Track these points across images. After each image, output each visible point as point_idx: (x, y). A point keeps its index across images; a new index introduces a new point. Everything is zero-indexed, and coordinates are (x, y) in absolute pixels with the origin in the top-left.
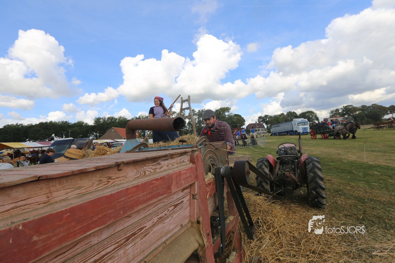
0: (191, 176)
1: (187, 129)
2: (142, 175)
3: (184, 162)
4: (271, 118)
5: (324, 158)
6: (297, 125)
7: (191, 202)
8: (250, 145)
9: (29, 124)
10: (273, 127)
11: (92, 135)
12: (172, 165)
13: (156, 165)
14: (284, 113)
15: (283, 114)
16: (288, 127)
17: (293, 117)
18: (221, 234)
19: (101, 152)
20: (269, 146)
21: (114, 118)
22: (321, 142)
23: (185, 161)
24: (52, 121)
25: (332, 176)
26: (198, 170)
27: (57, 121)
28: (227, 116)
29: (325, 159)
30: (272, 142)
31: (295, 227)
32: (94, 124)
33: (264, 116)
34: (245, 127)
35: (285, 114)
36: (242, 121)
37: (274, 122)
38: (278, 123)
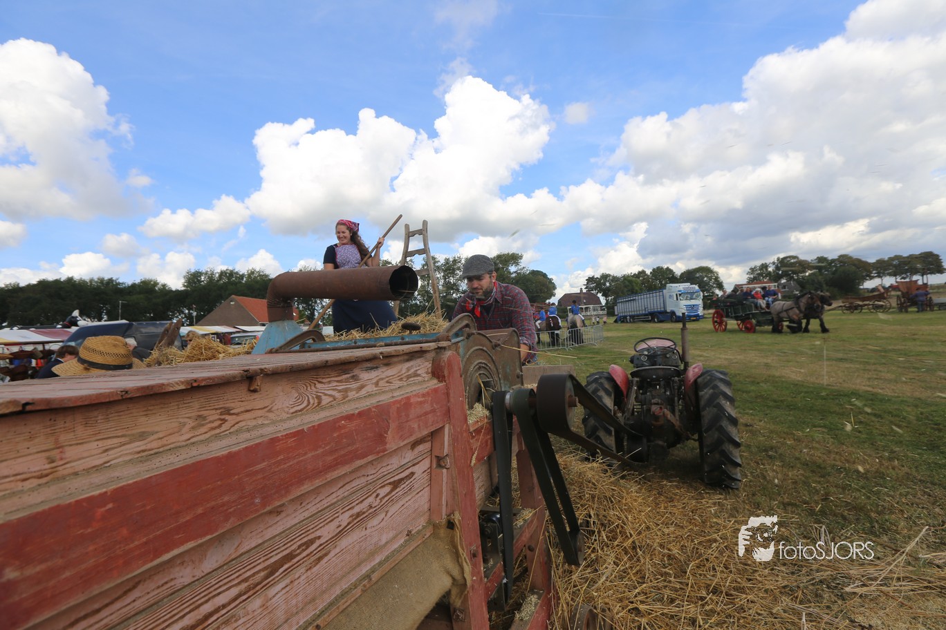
0: (433, 411)
1: (418, 303)
2: (311, 405)
3: (416, 375)
4: (616, 281)
5: (735, 375)
6: (675, 299)
7: (433, 474)
9: (10, 284)
10: (619, 303)
11: (180, 315)
12: (388, 382)
13: (347, 381)
14: (645, 270)
15: (643, 272)
16: (655, 304)
17: (665, 279)
18: (503, 552)
19: (202, 353)
20: (611, 346)
21: (237, 273)
22: (729, 338)
23: (419, 372)
24: (72, 277)
25: (754, 415)
26: (451, 395)
27: (87, 278)
28: (514, 275)
29: (739, 377)
30: (618, 337)
31: (674, 533)
32: (184, 286)
33: (599, 277)
34: (554, 300)
35: (648, 272)
36: (547, 288)
37: (623, 292)
38: (632, 292)
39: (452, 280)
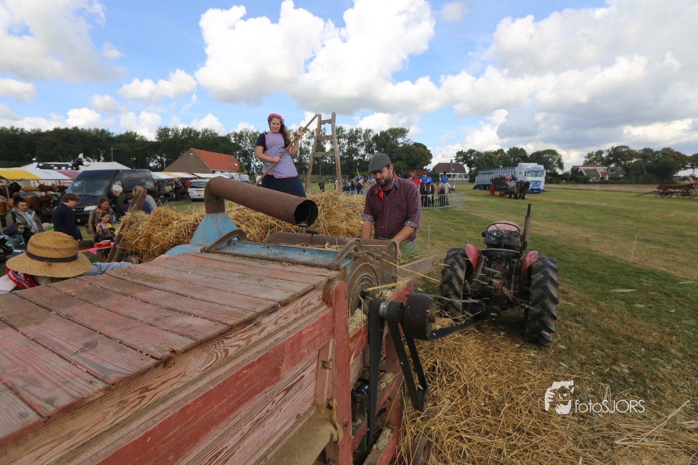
1: (328, 162)
4: (479, 156)
5: (561, 246)
6: (524, 175)
8: (436, 205)
9: (34, 130)
10: (480, 174)
11: (154, 160)
14: (503, 148)
15: (502, 150)
17: (518, 157)
20: (469, 210)
21: (195, 131)
22: (561, 212)
27: (86, 128)
28: (401, 145)
29: (563, 248)
30: (475, 202)
32: (157, 139)
33: (466, 152)
34: (430, 167)
35: (506, 150)
36: (426, 157)
37: (483, 165)
38: (491, 166)
39: (354, 146)
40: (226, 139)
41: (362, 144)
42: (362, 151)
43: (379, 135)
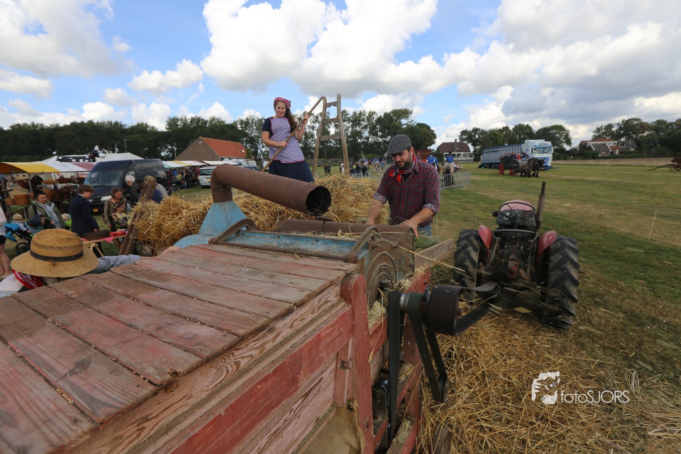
1: (332, 145)
4: (484, 134)
6: (530, 152)
9: (53, 125)
10: (485, 152)
11: (165, 149)
14: (508, 126)
15: (507, 128)
17: (524, 134)
20: (475, 189)
21: (202, 120)
27: (101, 121)
28: (404, 127)
30: (481, 181)
32: (167, 129)
33: (471, 130)
34: (434, 147)
35: (511, 128)
36: (430, 137)
37: (488, 143)
38: (496, 144)
39: (358, 129)
40: (232, 127)
41: (365, 127)
42: (366, 134)
43: (382, 117)
